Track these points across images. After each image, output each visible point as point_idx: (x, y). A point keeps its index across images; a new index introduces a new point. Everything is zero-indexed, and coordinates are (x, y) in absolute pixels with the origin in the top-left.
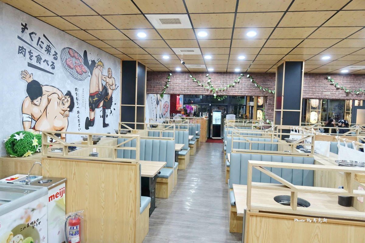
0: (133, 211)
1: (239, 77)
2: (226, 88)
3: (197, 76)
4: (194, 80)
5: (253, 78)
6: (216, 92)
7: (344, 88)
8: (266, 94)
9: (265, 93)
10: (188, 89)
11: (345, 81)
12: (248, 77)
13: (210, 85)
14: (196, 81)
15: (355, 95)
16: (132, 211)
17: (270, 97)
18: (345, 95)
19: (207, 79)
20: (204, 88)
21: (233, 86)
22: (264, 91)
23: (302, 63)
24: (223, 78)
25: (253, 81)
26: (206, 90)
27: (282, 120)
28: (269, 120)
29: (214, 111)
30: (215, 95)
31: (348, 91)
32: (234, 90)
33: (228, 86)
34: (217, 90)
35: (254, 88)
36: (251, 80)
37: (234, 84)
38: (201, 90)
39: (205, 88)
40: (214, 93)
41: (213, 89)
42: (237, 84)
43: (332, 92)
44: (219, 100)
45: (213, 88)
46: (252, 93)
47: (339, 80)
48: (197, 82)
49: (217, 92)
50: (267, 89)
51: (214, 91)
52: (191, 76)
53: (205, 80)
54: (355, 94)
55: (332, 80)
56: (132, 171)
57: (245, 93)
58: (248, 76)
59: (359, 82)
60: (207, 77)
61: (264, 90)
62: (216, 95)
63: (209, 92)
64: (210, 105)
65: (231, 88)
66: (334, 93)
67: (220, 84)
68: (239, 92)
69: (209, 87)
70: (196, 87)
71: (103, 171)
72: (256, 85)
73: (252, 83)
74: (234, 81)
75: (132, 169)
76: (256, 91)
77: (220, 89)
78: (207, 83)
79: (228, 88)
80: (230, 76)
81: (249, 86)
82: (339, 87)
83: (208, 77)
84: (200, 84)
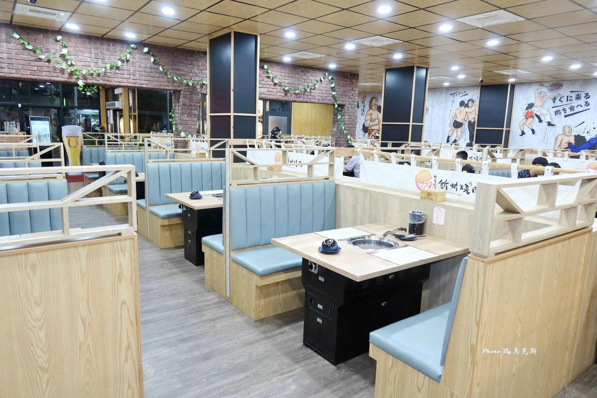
0: (134, 345)
1: (128, 51)
2: (103, 70)
3: (32, 37)
4: (27, 47)
5: (154, 56)
6: (83, 77)
7: (283, 84)
8: (179, 86)
9: (176, 84)
10: (11, 66)
11: (283, 74)
12: (147, 53)
13: (66, 61)
14: (30, 47)
15: (294, 95)
16: (129, 347)
17: (185, 92)
18: (283, 94)
19: (58, 47)
20: (54, 67)
21: (118, 68)
22: (174, 82)
23: (256, 37)
24: (96, 48)
25: (155, 60)
26: (58, 71)
27: (232, 130)
28: (184, 132)
29: (33, 119)
30: (81, 83)
31: (287, 88)
32: (120, 76)
33: (108, 66)
34: (84, 72)
35: (157, 75)
36: (152, 59)
37: (120, 64)
38: (45, 69)
39: (57, 66)
40: (78, 78)
41: (76, 70)
42: (125, 64)
43: (269, 90)
44: (88, 93)
45: (75, 68)
46: (155, 83)
47: (276, 71)
48: (35, 52)
49: (85, 77)
50: (179, 78)
51: (77, 73)
52: (17, 36)
53: (54, 49)
54: (294, 93)
55: (269, 71)
56: (124, 255)
57: (142, 82)
58: (146, 50)
59: (298, 76)
60: (57, 43)
61: (176, 80)
62: (83, 84)
63: (66, 76)
64: (20, 105)
65: (113, 71)
66: (271, 90)
67: (89, 60)
68: (130, 81)
69: (65, 64)
70: (32, 63)
71: (34, 273)
72: (161, 70)
73: (153, 65)
74: (119, 58)
75: (122, 250)
76: (162, 80)
77: (91, 72)
78: (60, 56)
79: (108, 71)
80: (109, 46)
81: (148, 70)
82: (276, 81)
83: (60, 43)
84: (43, 57)
